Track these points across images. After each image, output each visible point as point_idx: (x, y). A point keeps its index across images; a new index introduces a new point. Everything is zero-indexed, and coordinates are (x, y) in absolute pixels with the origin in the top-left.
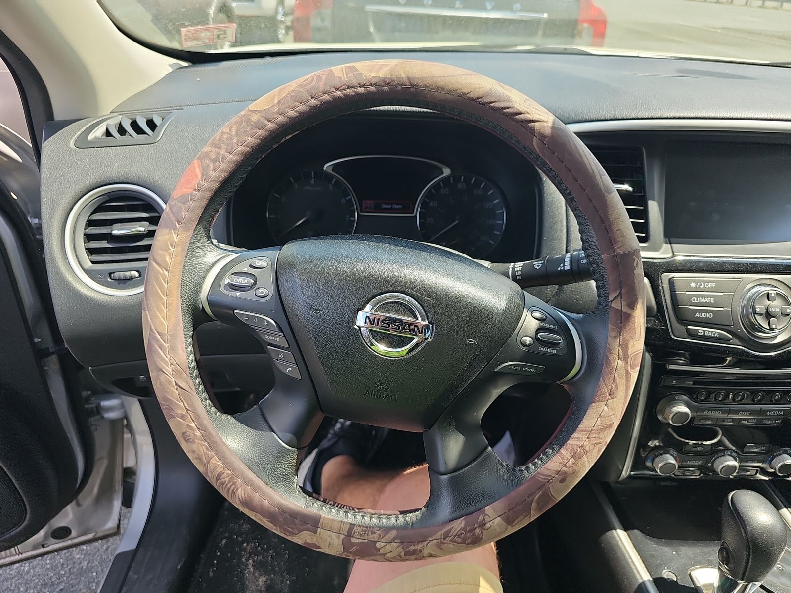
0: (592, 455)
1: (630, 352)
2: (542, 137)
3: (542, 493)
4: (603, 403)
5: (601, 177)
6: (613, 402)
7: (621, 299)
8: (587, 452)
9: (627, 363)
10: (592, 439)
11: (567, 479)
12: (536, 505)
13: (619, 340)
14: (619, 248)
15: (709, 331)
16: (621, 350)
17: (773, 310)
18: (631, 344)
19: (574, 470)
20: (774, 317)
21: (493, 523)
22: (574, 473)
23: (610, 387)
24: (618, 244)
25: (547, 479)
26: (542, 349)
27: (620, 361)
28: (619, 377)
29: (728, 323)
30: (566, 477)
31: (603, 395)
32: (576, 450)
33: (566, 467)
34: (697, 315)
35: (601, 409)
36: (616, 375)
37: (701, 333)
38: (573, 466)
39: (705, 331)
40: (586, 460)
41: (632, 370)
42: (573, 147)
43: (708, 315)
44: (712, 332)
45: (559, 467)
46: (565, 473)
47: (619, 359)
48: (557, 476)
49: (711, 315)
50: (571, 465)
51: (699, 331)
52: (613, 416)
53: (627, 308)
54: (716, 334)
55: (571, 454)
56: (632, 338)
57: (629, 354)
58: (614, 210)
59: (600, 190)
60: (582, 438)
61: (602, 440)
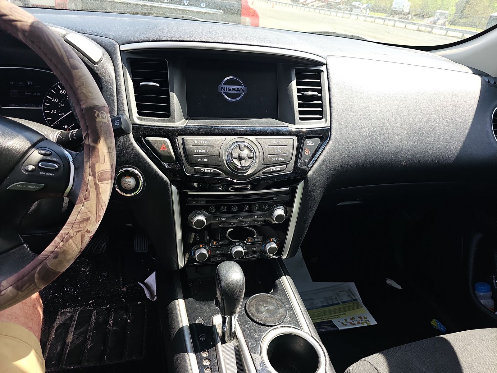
0: (76, 239)
1: (96, 171)
2: (23, 31)
3: (42, 267)
4: (81, 205)
5: (68, 59)
6: (87, 203)
7: (89, 137)
8: (72, 237)
9: (95, 178)
10: (75, 228)
11: (59, 256)
12: (38, 275)
13: (89, 164)
14: (83, 104)
15: (207, 170)
16: (90, 170)
17: (242, 155)
18: (97, 165)
19: (63, 249)
20: (243, 159)
21: (6, 291)
22: (63, 252)
23: (85, 194)
24: (83, 101)
25: (45, 257)
26: (43, 173)
27: (90, 177)
28: (90, 187)
29: (218, 164)
30: (58, 255)
31: (81, 199)
32: (64, 237)
33: (58, 248)
34: (199, 160)
35: (79, 209)
36: (88, 186)
37: (203, 170)
38: (63, 247)
39: (205, 169)
40: (72, 242)
41: (100, 182)
42: (47, 39)
43: (206, 160)
44: (209, 170)
45: (53, 249)
46: (57, 252)
47: (90, 175)
48: (52, 255)
49: (207, 160)
50: (61, 246)
51: (202, 169)
52: (89, 212)
53: (93, 143)
54: (212, 171)
55: (61, 239)
56: (97, 162)
57: (96, 172)
58: (78, 80)
59: (67, 67)
60: (68, 229)
61: (83, 229)
